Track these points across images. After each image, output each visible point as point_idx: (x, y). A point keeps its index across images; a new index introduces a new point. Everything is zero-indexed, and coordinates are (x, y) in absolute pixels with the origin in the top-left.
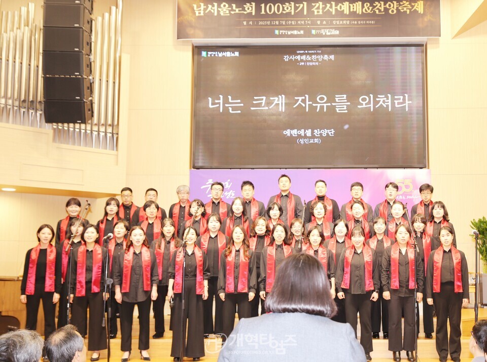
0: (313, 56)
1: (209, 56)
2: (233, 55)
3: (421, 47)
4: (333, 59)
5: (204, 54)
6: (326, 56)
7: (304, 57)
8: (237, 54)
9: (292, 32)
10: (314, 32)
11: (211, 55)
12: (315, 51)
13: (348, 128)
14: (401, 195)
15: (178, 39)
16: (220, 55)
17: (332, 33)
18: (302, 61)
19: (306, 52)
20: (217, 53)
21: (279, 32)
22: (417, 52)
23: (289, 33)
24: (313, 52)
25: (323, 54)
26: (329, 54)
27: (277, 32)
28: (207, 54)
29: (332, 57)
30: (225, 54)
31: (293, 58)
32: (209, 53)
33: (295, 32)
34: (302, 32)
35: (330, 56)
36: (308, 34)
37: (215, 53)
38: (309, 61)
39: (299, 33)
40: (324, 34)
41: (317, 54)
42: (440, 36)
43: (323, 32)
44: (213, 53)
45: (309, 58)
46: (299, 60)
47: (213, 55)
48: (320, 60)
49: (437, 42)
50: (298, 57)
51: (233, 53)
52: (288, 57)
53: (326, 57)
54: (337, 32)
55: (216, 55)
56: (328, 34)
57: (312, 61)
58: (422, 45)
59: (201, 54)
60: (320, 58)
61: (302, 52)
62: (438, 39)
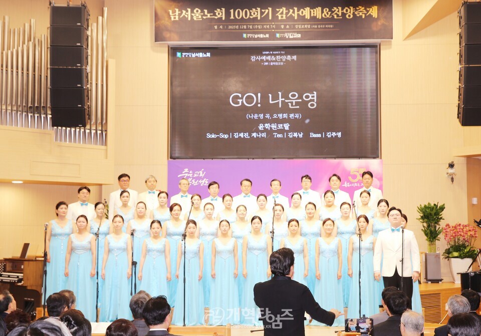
0: (277, 57)
1: (183, 56)
2: (205, 56)
3: (375, 48)
4: (295, 59)
5: (179, 54)
6: (289, 56)
7: (269, 58)
8: (208, 55)
9: (259, 36)
10: (278, 35)
11: (185, 56)
12: (279, 52)
13: (309, 123)
14: (356, 183)
15: (155, 41)
16: (194, 55)
17: (295, 37)
18: (267, 61)
19: (271, 52)
20: (190, 54)
21: (247, 36)
22: (371, 52)
23: (256, 36)
24: (277, 52)
25: (286, 54)
26: (292, 54)
27: (245, 36)
28: (182, 55)
29: (295, 57)
30: (197, 55)
31: (259, 58)
32: (184, 54)
33: (261, 36)
34: (267, 36)
35: (293, 57)
36: (273, 37)
37: (188, 54)
38: (273, 61)
39: (264, 36)
40: (287, 37)
41: (281, 55)
42: (392, 39)
43: (286, 35)
44: (187, 54)
45: (273, 58)
46: (265, 60)
47: (187, 56)
48: (284, 60)
49: (390, 44)
50: (264, 58)
51: (205, 53)
52: (255, 58)
53: (289, 58)
54: (299, 36)
55: (190, 56)
56: (291, 37)
57: (276, 61)
58: (376, 46)
59: (176, 54)
60: (284, 58)
61: (267, 53)
62: (391, 41)
